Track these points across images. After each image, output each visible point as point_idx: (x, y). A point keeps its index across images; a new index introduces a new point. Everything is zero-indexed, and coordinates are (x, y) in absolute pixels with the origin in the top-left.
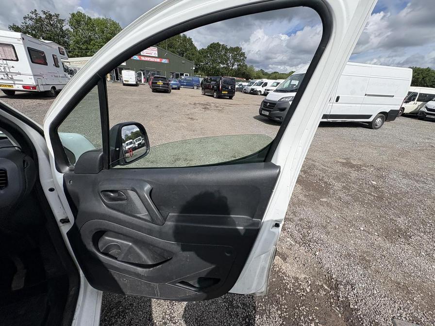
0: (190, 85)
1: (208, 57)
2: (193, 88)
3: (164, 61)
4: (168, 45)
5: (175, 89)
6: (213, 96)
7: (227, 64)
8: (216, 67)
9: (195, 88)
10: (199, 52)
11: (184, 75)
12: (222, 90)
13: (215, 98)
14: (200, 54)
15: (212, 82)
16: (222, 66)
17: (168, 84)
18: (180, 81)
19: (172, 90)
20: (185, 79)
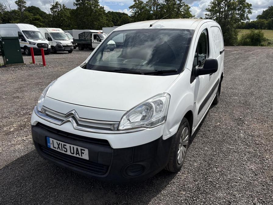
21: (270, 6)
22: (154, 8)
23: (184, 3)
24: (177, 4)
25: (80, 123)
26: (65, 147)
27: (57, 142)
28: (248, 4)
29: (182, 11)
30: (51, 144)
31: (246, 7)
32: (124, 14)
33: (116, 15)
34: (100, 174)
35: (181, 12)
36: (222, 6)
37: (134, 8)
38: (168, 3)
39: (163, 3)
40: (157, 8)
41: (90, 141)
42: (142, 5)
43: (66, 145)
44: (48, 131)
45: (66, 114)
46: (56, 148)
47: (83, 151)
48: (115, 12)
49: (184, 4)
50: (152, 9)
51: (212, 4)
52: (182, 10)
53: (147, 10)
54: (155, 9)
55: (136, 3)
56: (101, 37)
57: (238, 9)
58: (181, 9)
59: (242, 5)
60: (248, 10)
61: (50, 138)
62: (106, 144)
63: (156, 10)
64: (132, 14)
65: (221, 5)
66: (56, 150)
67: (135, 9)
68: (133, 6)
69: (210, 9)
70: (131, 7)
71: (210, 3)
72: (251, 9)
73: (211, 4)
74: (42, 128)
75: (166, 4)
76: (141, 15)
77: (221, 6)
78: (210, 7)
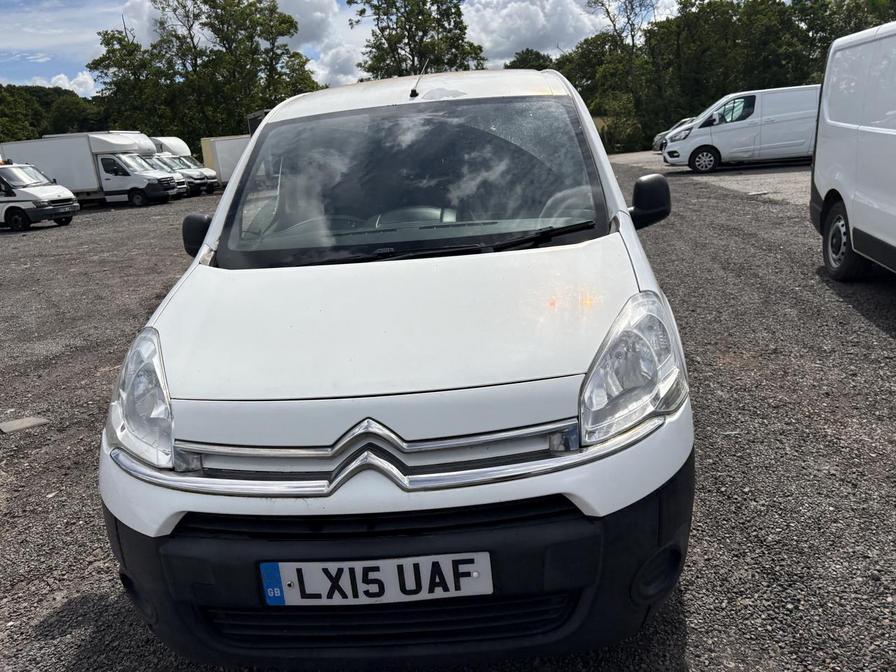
21: (519, 51)
22: (184, 65)
23: (286, 45)
24: (263, 49)
25: (410, 463)
26: (372, 575)
27: (326, 571)
28: (471, 45)
29: (286, 74)
30: (285, 588)
31: (469, 53)
32: (58, 91)
33: (29, 97)
34: (540, 631)
35: (281, 74)
36: (403, 52)
37: (107, 67)
38: (230, 47)
39: (215, 49)
40: (195, 65)
41: (487, 520)
42: (139, 56)
43: (377, 569)
44: (255, 536)
45: (332, 446)
46: (318, 596)
47: (463, 568)
48: (21, 88)
49: (288, 52)
50: (179, 67)
51: (374, 50)
52: (284, 70)
53: (159, 73)
54: (190, 69)
55: (112, 51)
56: (10, 178)
57: (449, 60)
58: (282, 67)
59: (457, 48)
60: (475, 62)
61: (280, 564)
62: (558, 510)
63: (194, 70)
64: (103, 87)
65: (399, 51)
66: (324, 602)
67: (113, 70)
68: (102, 60)
69: (370, 63)
70: (94, 66)
71: (367, 46)
72: (483, 59)
73: (369, 49)
74: (215, 534)
75: (224, 50)
76: (141, 91)
77: (399, 54)
78: (368, 59)
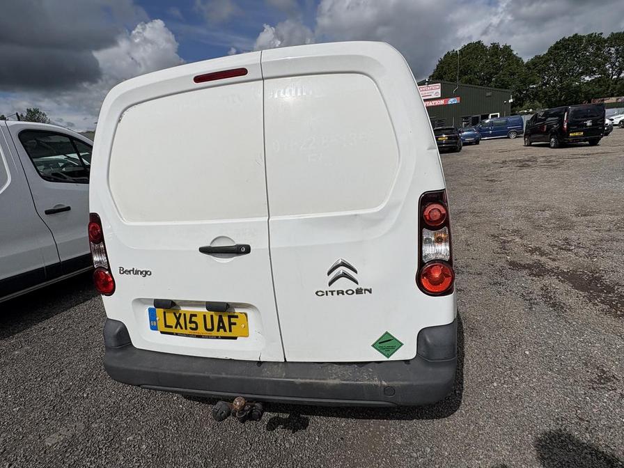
0: (501, 132)
1: (549, 69)
2: (508, 138)
3: (452, 101)
4: (461, 71)
5: (470, 144)
6: (548, 146)
7: (604, 72)
8: (569, 85)
9: (513, 136)
10: (527, 65)
11: (490, 117)
12: (569, 130)
13: (554, 148)
14: (529, 69)
15: (549, 119)
16: (587, 78)
17: (457, 138)
18: (480, 130)
19: (463, 148)
20: (491, 124)
